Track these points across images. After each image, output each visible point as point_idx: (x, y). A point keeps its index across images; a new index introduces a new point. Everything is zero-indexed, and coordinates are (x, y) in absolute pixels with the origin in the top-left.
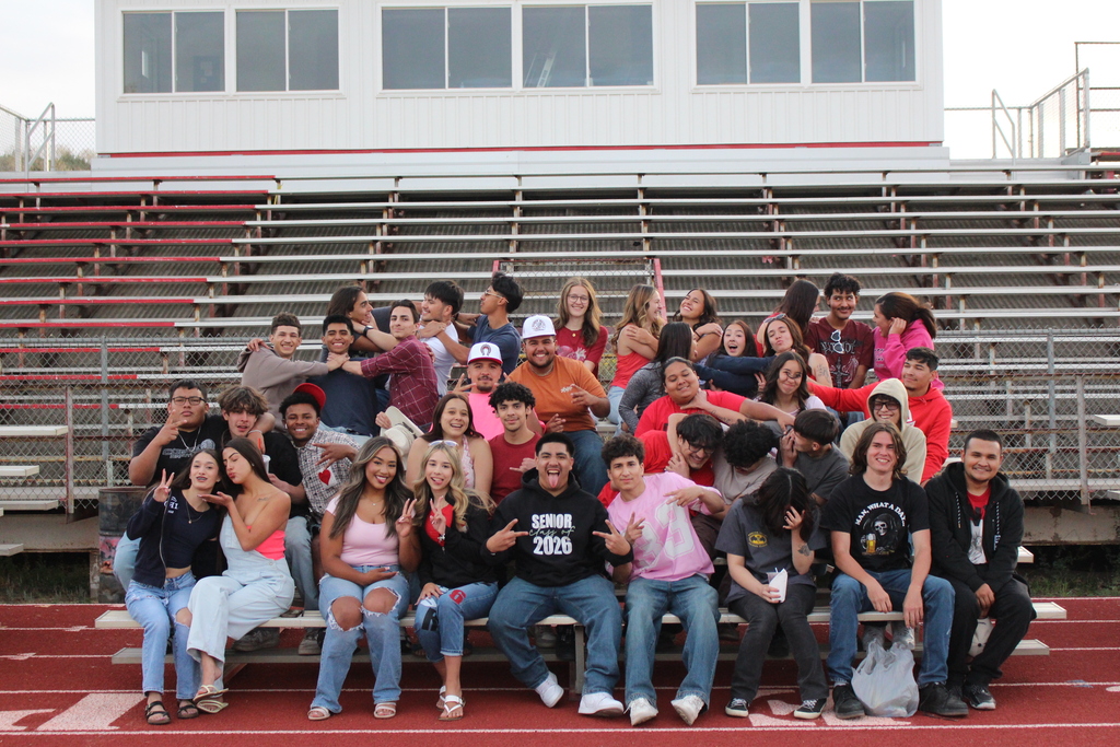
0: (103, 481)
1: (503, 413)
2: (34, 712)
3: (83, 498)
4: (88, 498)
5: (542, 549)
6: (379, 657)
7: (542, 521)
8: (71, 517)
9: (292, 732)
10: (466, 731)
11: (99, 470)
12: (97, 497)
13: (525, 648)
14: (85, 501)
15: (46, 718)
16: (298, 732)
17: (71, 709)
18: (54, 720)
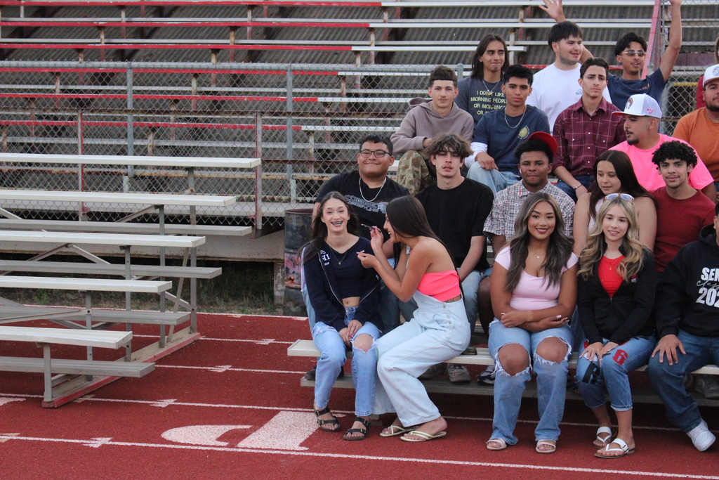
0: (287, 197)
1: (665, 171)
2: (233, 427)
3: (270, 216)
4: (274, 216)
5: (704, 299)
6: (547, 400)
7: (712, 274)
8: (259, 233)
9: (461, 463)
10: (622, 472)
11: (282, 186)
12: (283, 215)
13: (680, 394)
14: (272, 219)
15: (243, 435)
16: (467, 463)
17: (266, 426)
18: (252, 437)
